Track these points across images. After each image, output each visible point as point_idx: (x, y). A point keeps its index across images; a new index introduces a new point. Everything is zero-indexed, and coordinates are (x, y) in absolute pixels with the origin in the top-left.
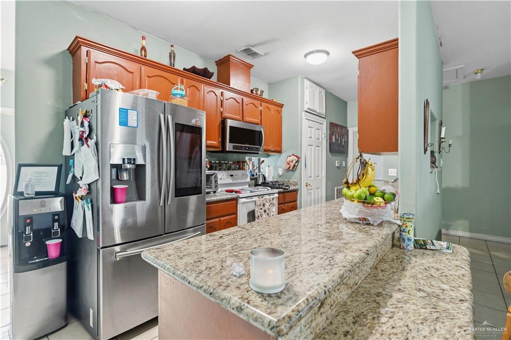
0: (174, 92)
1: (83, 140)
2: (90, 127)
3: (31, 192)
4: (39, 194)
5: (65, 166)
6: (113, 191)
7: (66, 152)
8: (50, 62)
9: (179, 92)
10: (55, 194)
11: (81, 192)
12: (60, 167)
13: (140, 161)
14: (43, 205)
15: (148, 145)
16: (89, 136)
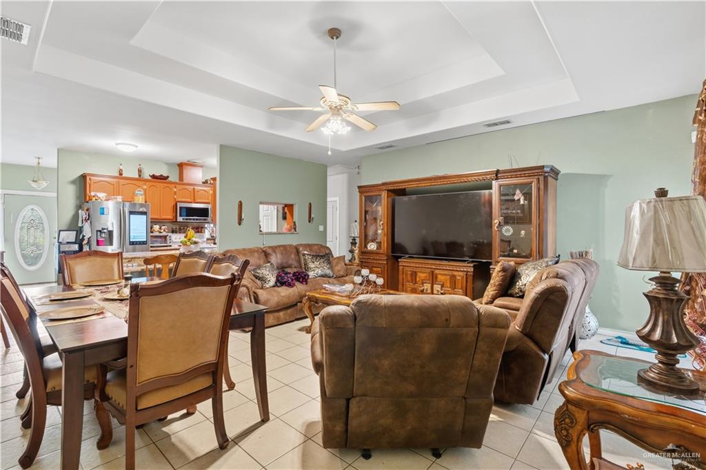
0: (137, 192)
1: (86, 220)
2: (89, 215)
3: (65, 242)
4: (68, 243)
5: (79, 231)
6: (98, 241)
7: (80, 225)
8: (73, 182)
9: (139, 193)
10: (75, 243)
11: (85, 242)
12: (77, 231)
13: (110, 229)
14: (69, 247)
15: (114, 223)
16: (88, 219)
